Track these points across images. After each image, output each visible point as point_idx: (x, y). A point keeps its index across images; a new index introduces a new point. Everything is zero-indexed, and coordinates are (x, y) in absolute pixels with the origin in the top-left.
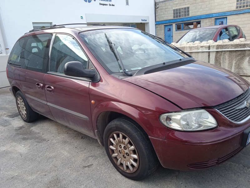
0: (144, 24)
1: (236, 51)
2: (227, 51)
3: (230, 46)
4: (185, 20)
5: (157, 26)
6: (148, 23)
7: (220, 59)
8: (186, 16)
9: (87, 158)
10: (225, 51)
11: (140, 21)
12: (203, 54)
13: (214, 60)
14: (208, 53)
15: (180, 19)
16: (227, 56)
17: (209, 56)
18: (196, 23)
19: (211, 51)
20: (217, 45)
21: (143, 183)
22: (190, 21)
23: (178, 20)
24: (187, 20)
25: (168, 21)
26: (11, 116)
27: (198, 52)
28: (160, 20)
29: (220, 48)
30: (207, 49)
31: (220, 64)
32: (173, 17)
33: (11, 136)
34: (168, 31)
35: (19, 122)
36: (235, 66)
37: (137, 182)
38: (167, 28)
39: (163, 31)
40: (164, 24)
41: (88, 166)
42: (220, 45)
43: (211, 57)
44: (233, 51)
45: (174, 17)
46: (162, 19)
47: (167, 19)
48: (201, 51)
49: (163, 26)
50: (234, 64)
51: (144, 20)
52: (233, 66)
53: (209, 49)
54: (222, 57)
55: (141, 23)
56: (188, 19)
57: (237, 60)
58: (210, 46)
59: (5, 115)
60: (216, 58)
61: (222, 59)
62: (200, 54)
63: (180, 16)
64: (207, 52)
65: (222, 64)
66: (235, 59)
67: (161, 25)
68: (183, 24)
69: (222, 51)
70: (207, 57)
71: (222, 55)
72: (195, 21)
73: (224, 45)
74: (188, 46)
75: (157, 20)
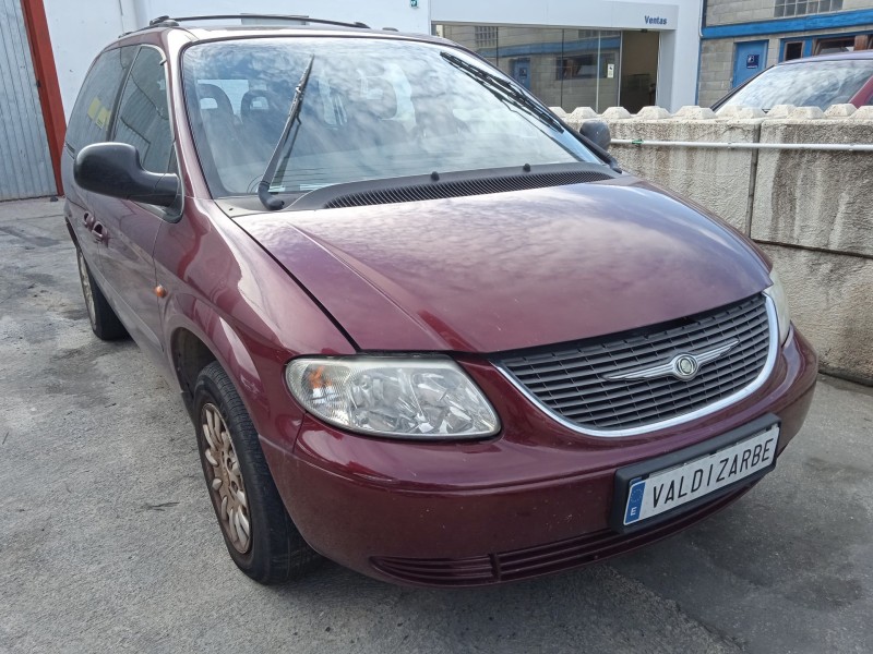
0: (656, 35)
1: (855, 152)
2: (823, 151)
3: (835, 129)
4: (822, 25)
5: (705, 44)
6: (671, 32)
7: (793, 180)
8: (828, 10)
9: (175, 482)
10: (814, 151)
11: (640, 24)
12: (733, 155)
13: (772, 184)
14: (750, 156)
15: (802, 21)
16: (819, 170)
17: (755, 165)
18: (864, 38)
19: (765, 148)
20: (789, 126)
21: (275, 597)
22: (843, 31)
23: (793, 23)
24: (829, 25)
25: (751, 26)
26: (75, 314)
27: (716, 149)
28: (723, 22)
29: (799, 135)
30: (751, 136)
31: (792, 201)
32: (773, 10)
33: (30, 373)
34: (748, 64)
35: (82, 334)
36: (847, 215)
37: (261, 589)
38: (746, 55)
39: (727, 66)
40: (733, 37)
41: (159, 508)
42: (799, 126)
43: (760, 169)
44: (845, 152)
45: (779, 11)
46: (730, 20)
47: (751, 20)
48: (725, 144)
49: (730, 45)
50: (842, 208)
51: (655, 21)
52: (839, 215)
53: (758, 140)
54: (801, 174)
55: (644, 31)
56: (836, 21)
57: (855, 192)
58: (760, 126)
59: (61, 309)
60: (779, 175)
61: (799, 182)
62: (723, 158)
63: (802, 9)
64: (747, 150)
65: (798, 203)
66: (848, 187)
67: (722, 42)
68: (814, 42)
69: (803, 151)
70: (748, 171)
71: (803, 166)
72: (863, 29)
73: (812, 126)
74: (684, 122)
75: (708, 23)
